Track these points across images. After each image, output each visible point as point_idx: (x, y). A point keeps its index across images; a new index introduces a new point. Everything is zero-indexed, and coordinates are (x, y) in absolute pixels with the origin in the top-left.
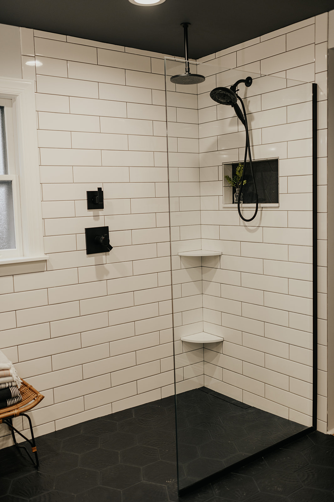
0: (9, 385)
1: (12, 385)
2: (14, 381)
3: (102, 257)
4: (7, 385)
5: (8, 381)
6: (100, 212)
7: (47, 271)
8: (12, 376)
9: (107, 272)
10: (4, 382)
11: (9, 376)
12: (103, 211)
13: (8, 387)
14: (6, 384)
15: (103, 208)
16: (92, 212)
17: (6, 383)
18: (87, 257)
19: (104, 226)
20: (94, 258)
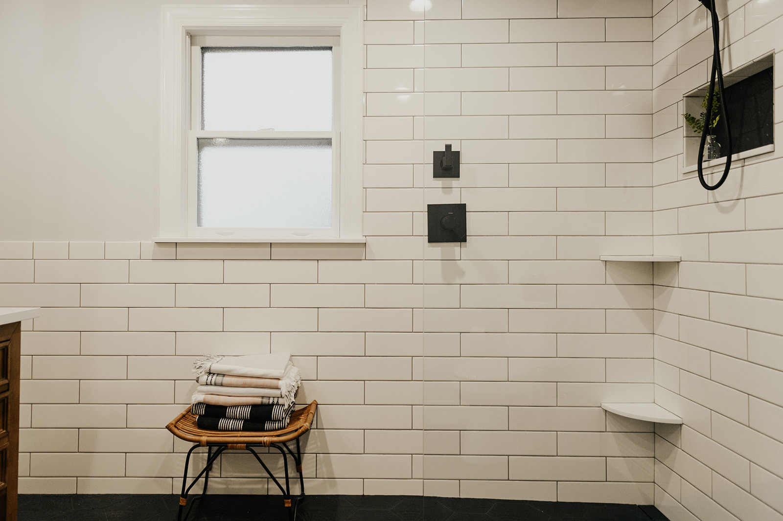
0: (273, 401)
1: (278, 402)
2: (281, 397)
3: (453, 249)
4: (271, 401)
5: (273, 395)
6: (453, 182)
7: (365, 260)
8: (280, 389)
9: (462, 273)
10: (268, 396)
11: (277, 389)
12: (459, 180)
13: (273, 405)
14: (269, 399)
15: (458, 176)
16: (440, 182)
17: (271, 398)
18: (428, 247)
19: (460, 203)
20: (439, 249)
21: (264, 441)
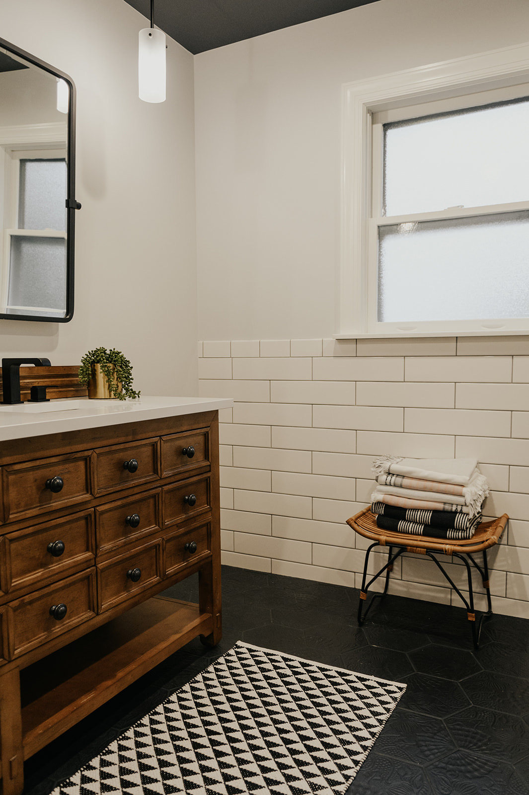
0: (457, 509)
1: (461, 510)
2: (466, 505)
4: (454, 509)
5: (457, 503)
8: (464, 496)
10: (451, 502)
11: (461, 495)
13: (456, 512)
14: (452, 506)
17: (454, 505)
21: (445, 549)
